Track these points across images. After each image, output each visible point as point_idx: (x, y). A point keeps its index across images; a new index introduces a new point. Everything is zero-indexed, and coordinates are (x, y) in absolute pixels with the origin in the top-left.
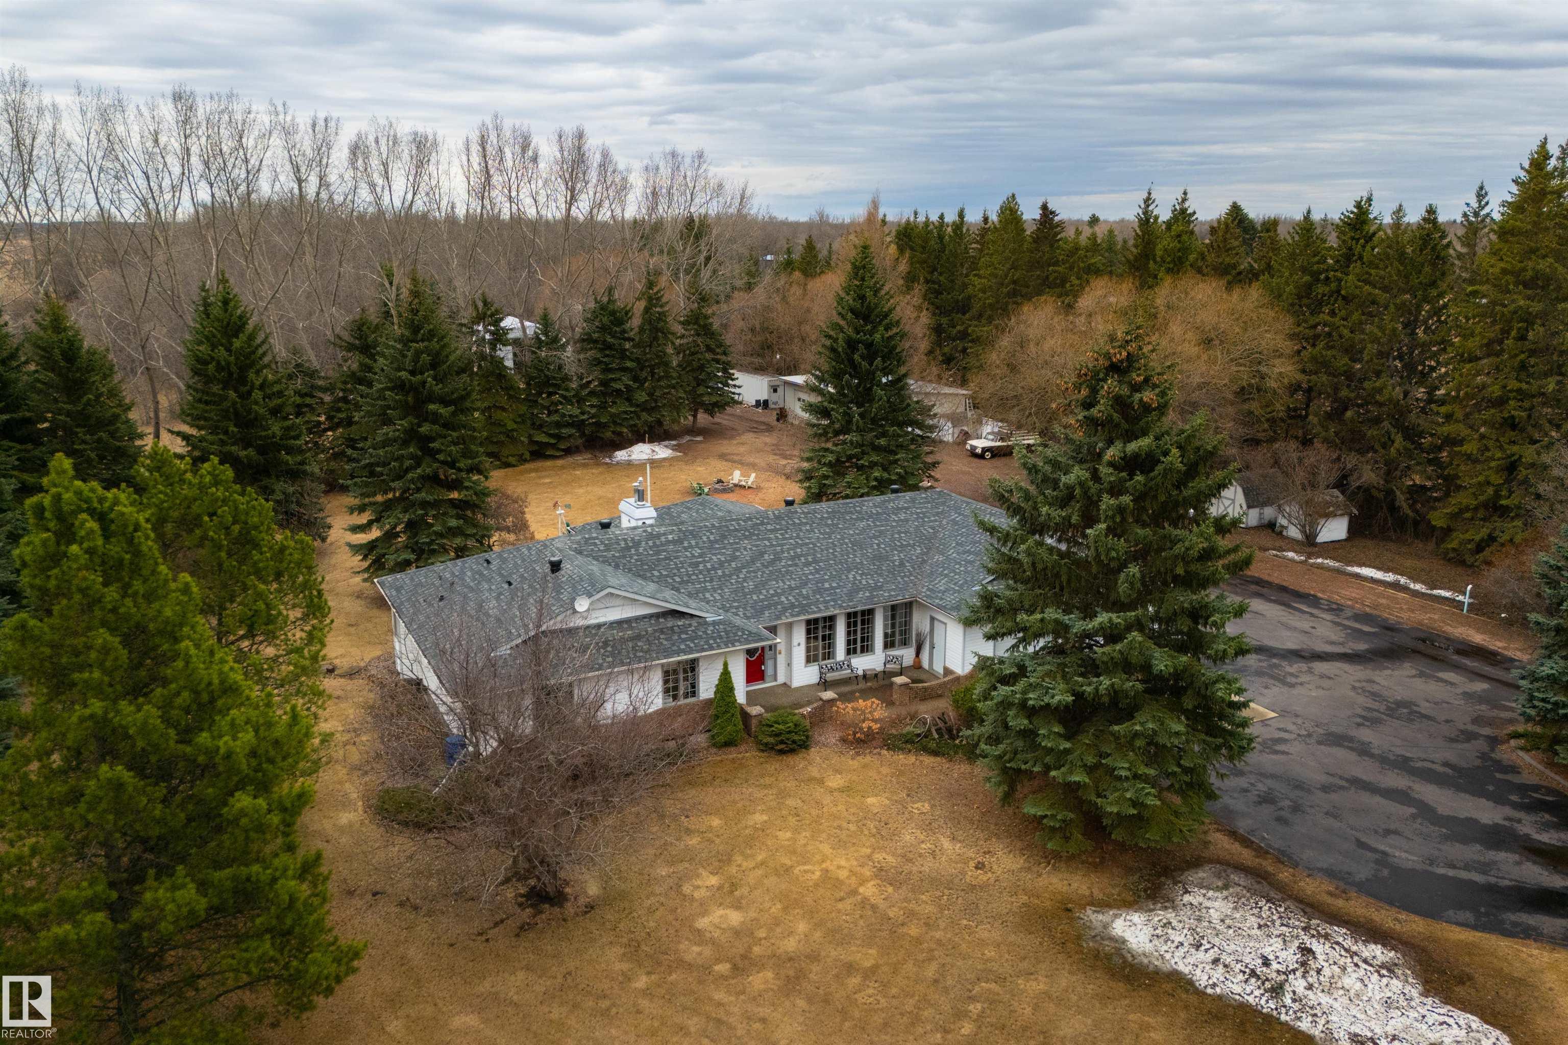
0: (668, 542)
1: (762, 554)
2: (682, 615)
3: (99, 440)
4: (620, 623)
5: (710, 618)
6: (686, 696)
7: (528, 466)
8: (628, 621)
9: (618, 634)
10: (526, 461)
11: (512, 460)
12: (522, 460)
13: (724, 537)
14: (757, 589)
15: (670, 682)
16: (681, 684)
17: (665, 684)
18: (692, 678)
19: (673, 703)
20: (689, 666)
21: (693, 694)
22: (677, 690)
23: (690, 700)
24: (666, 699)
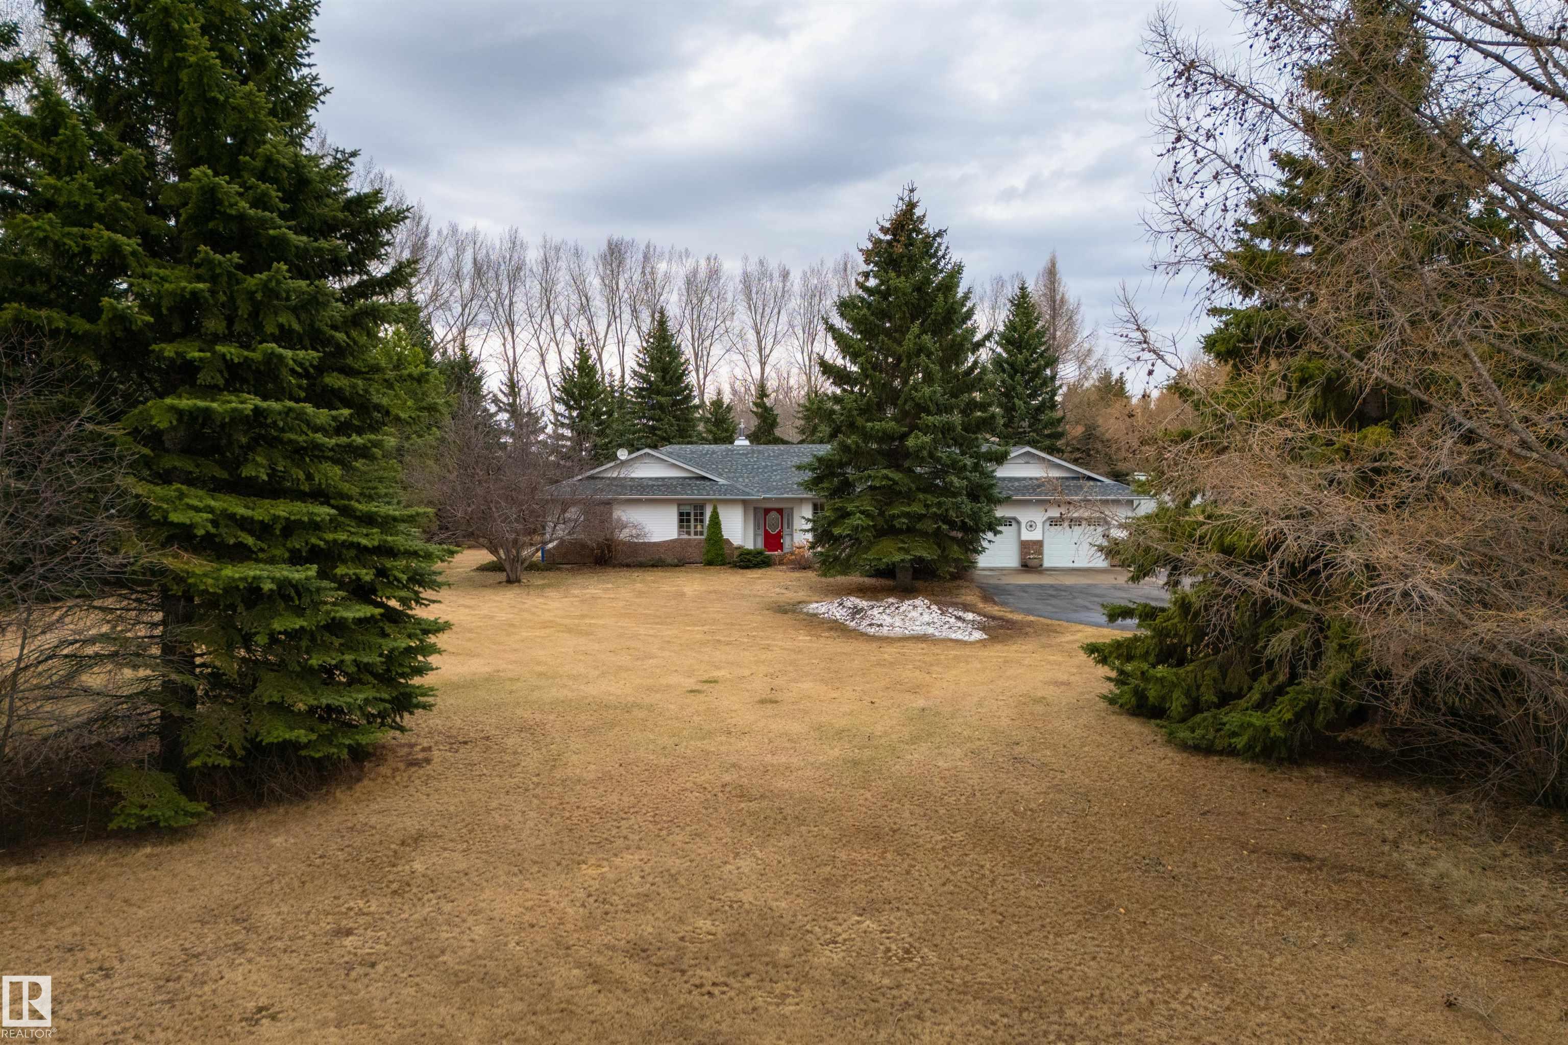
0: (738, 454)
4: (657, 479)
5: (722, 480)
6: (696, 533)
8: (663, 478)
9: (650, 483)
14: (781, 481)
15: (683, 520)
16: (692, 523)
17: (681, 521)
18: (702, 514)
19: (686, 537)
20: (699, 507)
21: (702, 533)
22: (688, 527)
23: (699, 537)
24: (679, 535)
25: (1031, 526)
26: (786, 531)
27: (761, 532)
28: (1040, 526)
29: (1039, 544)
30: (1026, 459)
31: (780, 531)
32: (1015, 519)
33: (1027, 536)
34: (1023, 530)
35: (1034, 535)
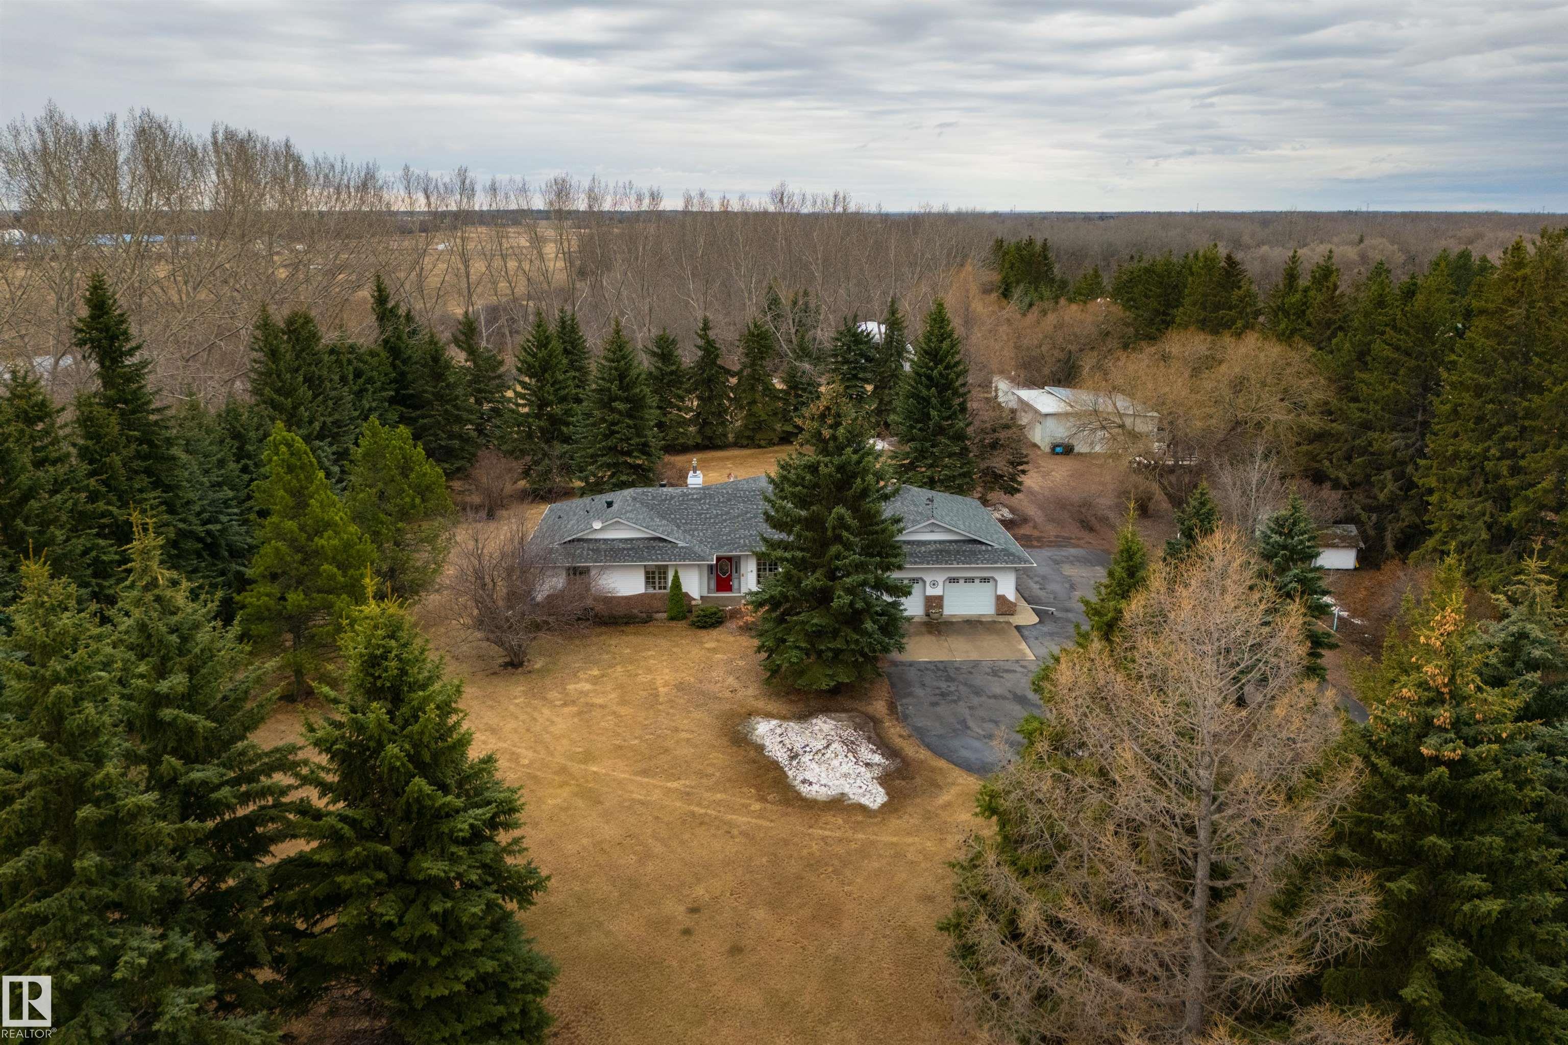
0: (692, 499)
1: (747, 512)
2: (665, 540)
3: (446, 410)
4: (626, 540)
5: (681, 544)
6: (660, 588)
7: (776, 448)
8: (632, 540)
9: (621, 546)
10: (774, 444)
11: (763, 443)
12: (771, 443)
13: (729, 500)
14: (729, 534)
15: (650, 578)
16: (657, 580)
17: (647, 578)
18: (665, 578)
19: (651, 591)
20: (663, 570)
21: (665, 588)
22: (654, 583)
23: (663, 591)
24: (646, 588)
25: (934, 584)
26: (734, 575)
27: (714, 576)
28: (941, 584)
29: (940, 599)
30: (929, 529)
31: (730, 575)
32: (922, 579)
33: (930, 592)
34: (928, 588)
35: (937, 592)
